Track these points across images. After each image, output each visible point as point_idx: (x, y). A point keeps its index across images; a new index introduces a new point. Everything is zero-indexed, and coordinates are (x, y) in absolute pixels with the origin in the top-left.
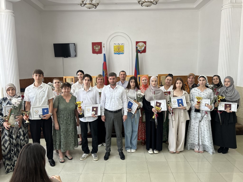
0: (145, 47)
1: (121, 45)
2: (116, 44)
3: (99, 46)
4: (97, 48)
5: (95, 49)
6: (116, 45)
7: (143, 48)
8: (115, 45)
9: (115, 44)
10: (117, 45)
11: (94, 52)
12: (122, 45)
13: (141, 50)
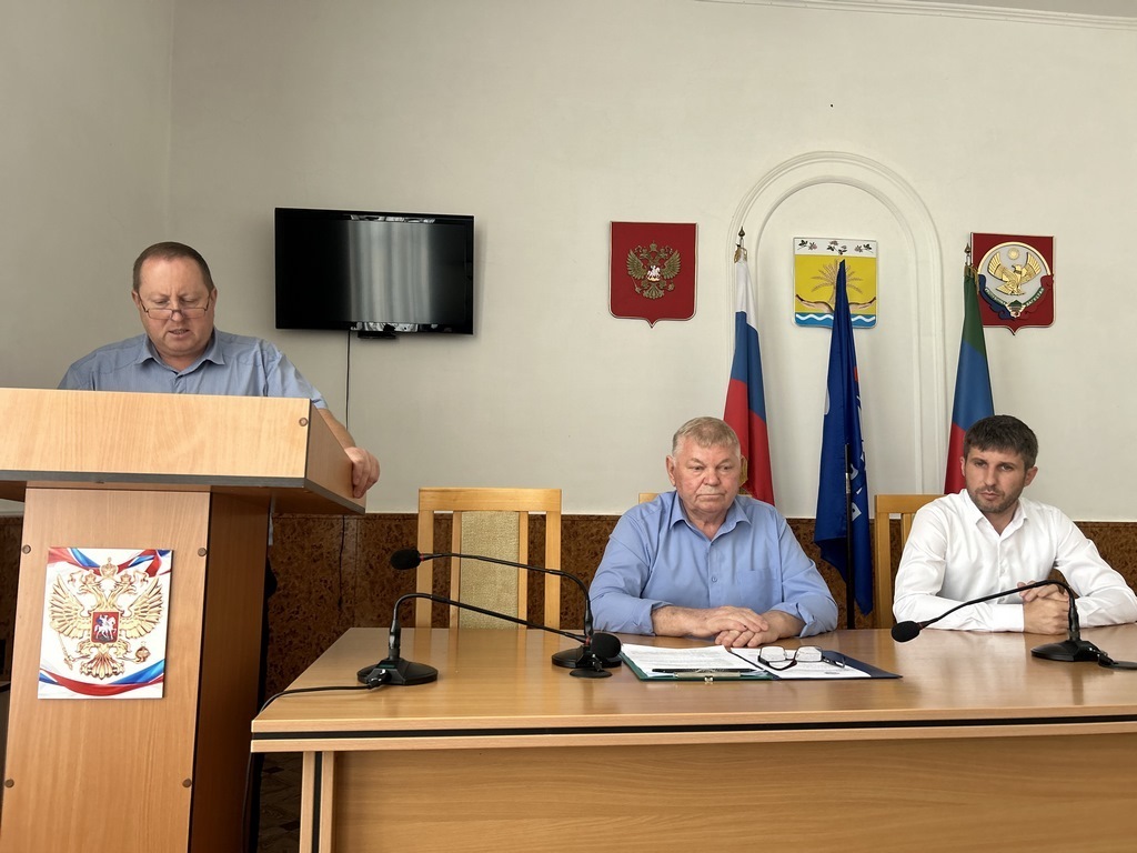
0: (1048, 283)
1: (851, 252)
2: (813, 246)
3: (676, 256)
4: (654, 273)
5: (639, 282)
6: (814, 252)
7: (1031, 290)
8: (805, 251)
9: (803, 243)
10: (822, 250)
11: (628, 300)
12: (866, 253)
13: (1016, 304)
